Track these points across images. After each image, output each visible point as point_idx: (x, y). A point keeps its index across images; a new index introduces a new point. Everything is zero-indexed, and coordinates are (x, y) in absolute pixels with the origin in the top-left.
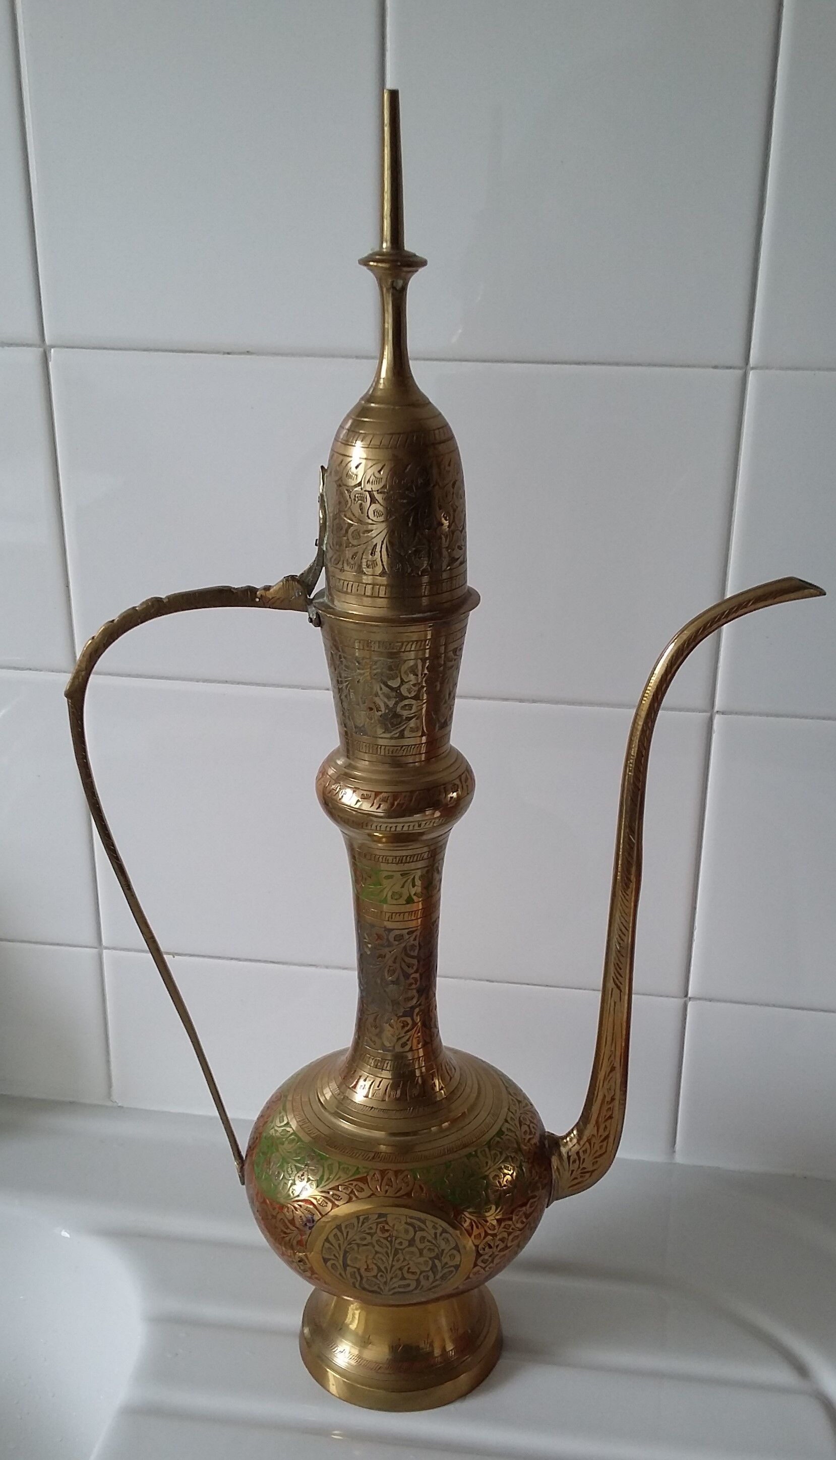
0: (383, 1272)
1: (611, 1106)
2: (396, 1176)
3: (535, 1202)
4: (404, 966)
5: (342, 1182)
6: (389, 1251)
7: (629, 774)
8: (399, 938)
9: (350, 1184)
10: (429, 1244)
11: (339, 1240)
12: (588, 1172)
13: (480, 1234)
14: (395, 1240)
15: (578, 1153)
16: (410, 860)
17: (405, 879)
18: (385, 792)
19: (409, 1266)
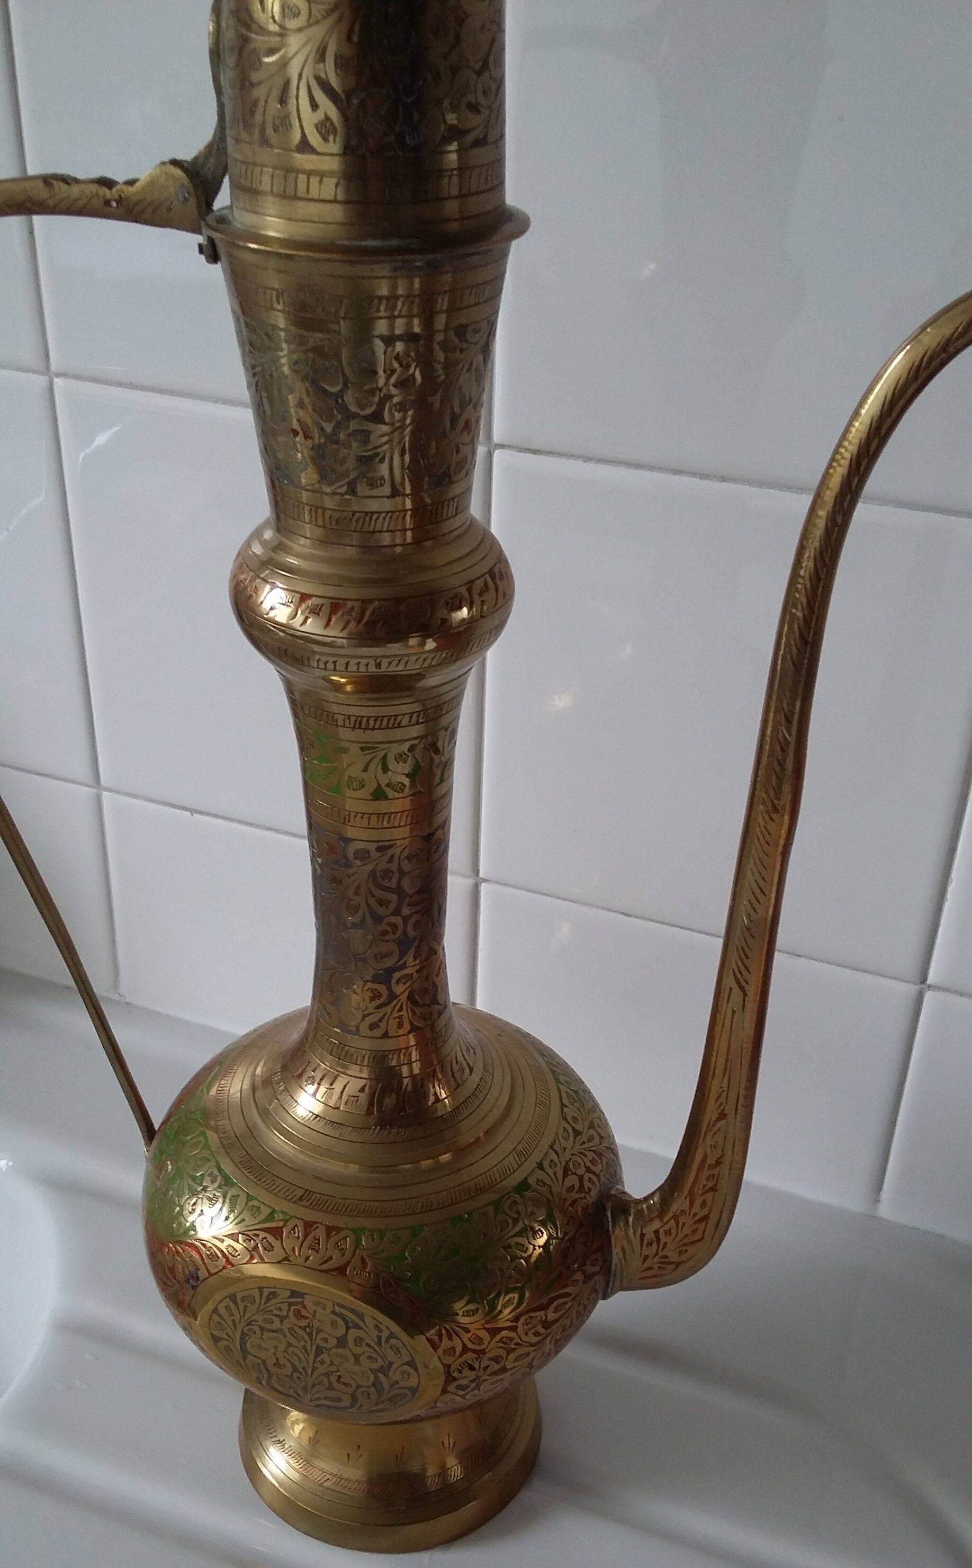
0: (300, 1372)
1: (716, 1171)
2: (328, 1236)
3: (566, 1303)
4: (372, 902)
5: (245, 1229)
6: (308, 1347)
7: (791, 612)
8: (363, 855)
9: (255, 1235)
10: (368, 1349)
11: (233, 1315)
12: (671, 1263)
13: (453, 1348)
14: (317, 1334)
15: (657, 1232)
16: (375, 724)
17: (369, 757)
18: (316, 596)
19: (339, 1373)
